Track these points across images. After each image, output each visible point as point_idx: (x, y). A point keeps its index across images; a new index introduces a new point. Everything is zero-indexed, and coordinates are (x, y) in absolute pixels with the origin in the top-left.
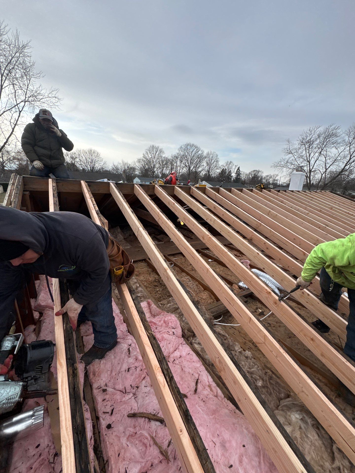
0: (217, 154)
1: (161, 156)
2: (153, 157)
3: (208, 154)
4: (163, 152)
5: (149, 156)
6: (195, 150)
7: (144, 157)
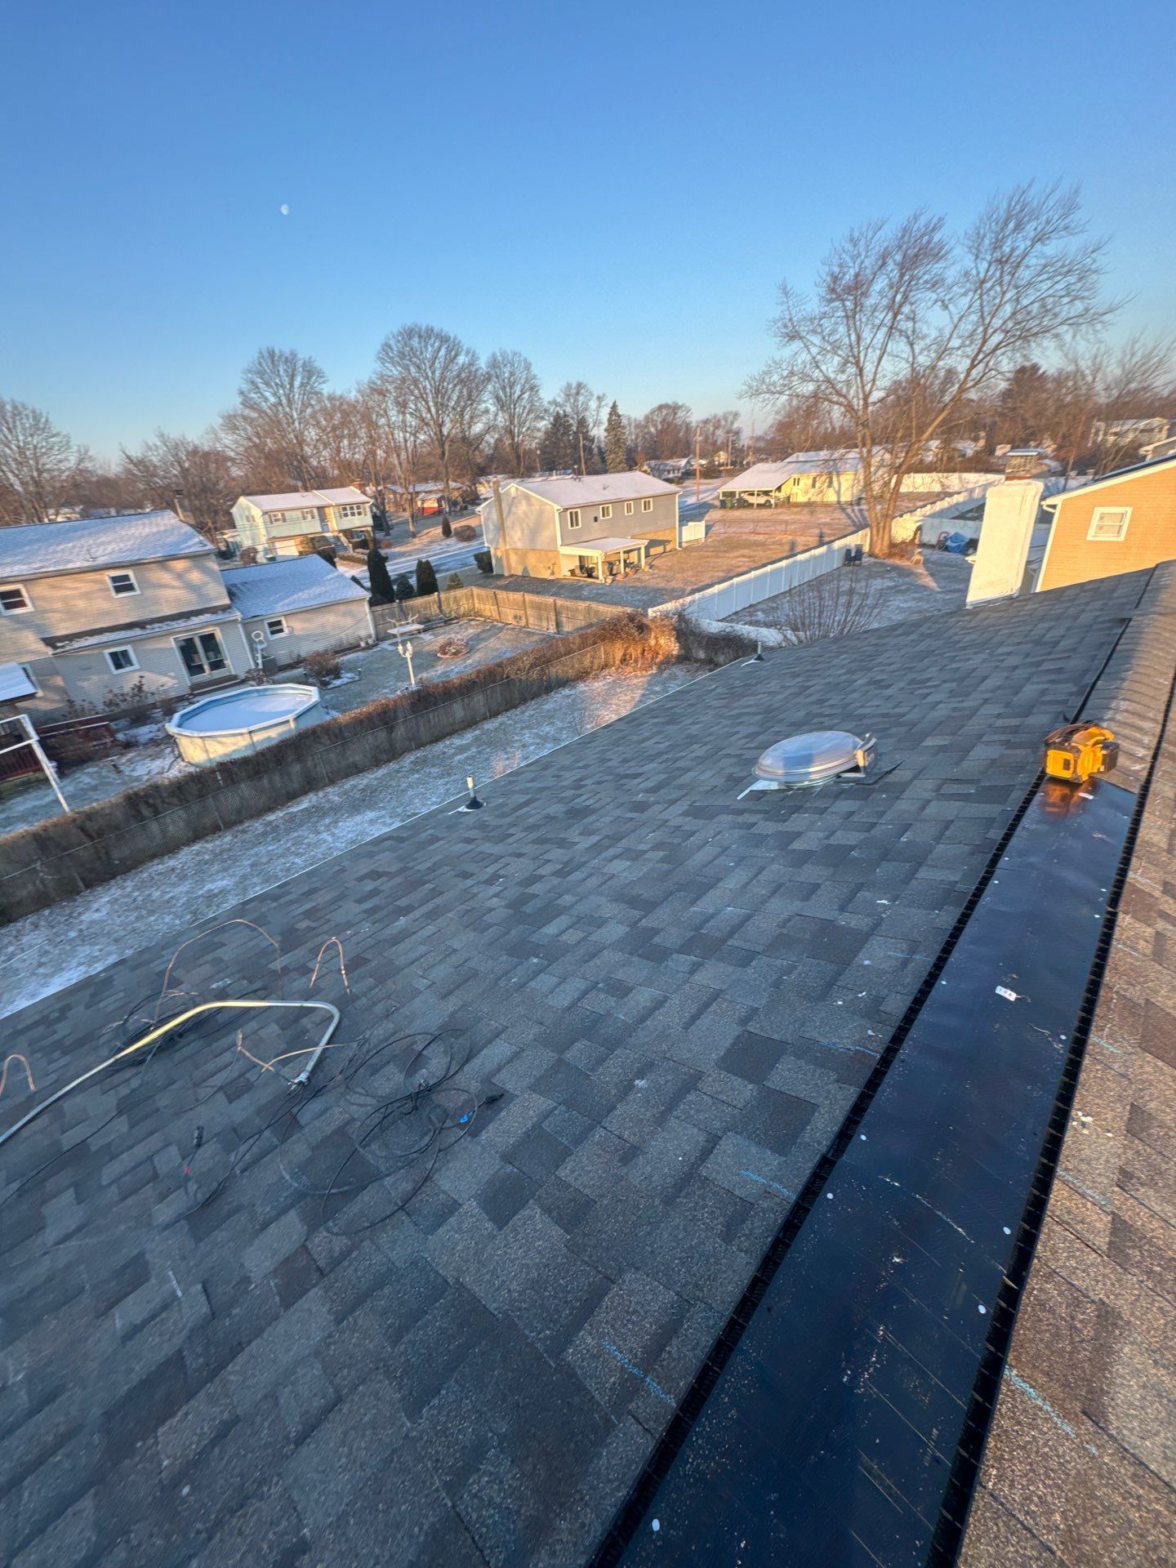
0: (525, 360)
1: (316, 393)
2: (284, 401)
3: (494, 364)
4: (320, 374)
5: (266, 400)
6: (443, 352)
7: (247, 403)
